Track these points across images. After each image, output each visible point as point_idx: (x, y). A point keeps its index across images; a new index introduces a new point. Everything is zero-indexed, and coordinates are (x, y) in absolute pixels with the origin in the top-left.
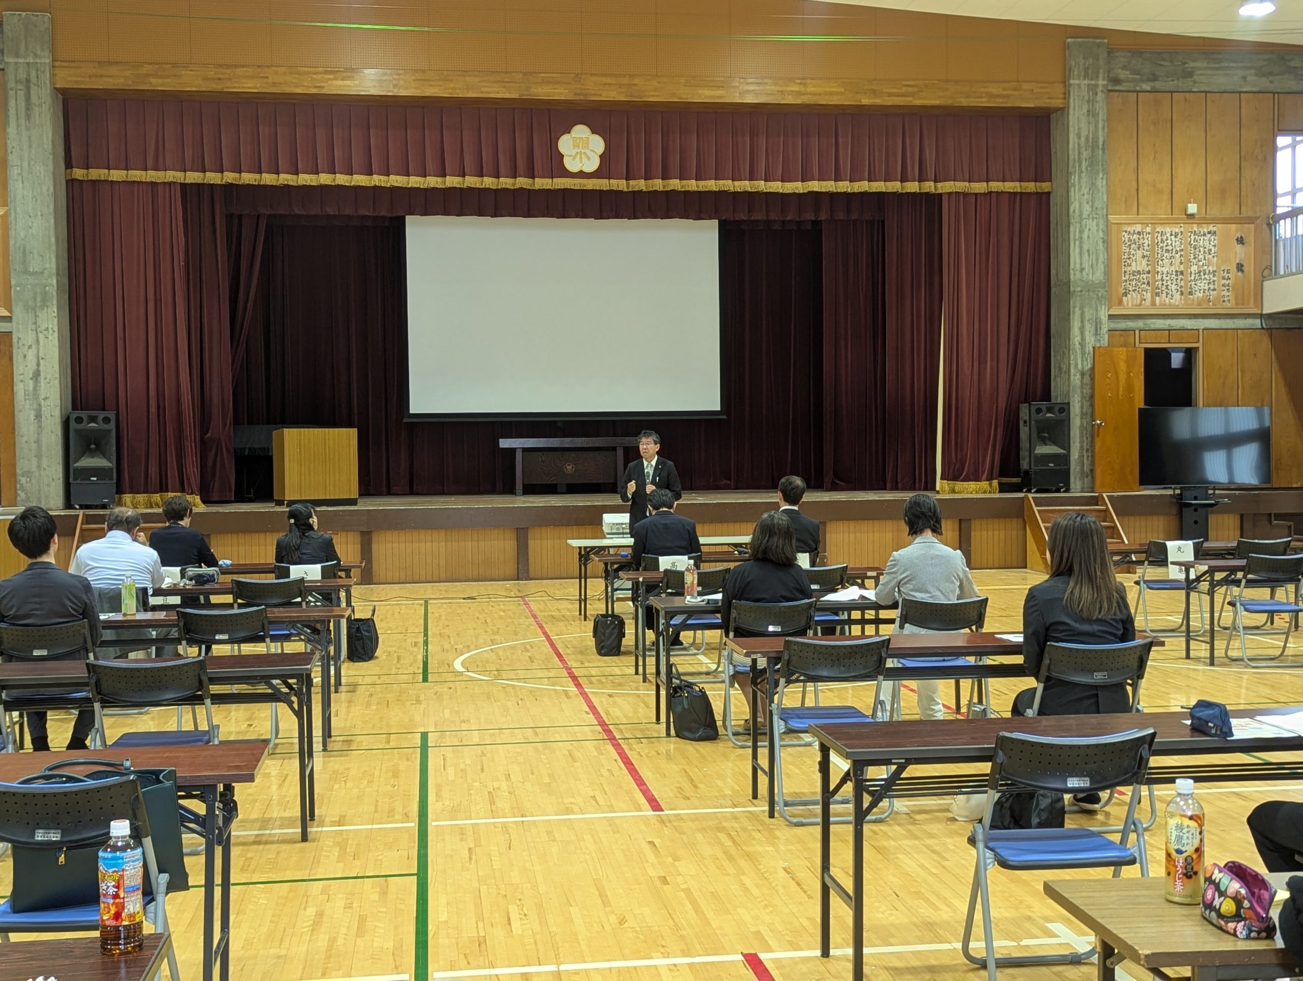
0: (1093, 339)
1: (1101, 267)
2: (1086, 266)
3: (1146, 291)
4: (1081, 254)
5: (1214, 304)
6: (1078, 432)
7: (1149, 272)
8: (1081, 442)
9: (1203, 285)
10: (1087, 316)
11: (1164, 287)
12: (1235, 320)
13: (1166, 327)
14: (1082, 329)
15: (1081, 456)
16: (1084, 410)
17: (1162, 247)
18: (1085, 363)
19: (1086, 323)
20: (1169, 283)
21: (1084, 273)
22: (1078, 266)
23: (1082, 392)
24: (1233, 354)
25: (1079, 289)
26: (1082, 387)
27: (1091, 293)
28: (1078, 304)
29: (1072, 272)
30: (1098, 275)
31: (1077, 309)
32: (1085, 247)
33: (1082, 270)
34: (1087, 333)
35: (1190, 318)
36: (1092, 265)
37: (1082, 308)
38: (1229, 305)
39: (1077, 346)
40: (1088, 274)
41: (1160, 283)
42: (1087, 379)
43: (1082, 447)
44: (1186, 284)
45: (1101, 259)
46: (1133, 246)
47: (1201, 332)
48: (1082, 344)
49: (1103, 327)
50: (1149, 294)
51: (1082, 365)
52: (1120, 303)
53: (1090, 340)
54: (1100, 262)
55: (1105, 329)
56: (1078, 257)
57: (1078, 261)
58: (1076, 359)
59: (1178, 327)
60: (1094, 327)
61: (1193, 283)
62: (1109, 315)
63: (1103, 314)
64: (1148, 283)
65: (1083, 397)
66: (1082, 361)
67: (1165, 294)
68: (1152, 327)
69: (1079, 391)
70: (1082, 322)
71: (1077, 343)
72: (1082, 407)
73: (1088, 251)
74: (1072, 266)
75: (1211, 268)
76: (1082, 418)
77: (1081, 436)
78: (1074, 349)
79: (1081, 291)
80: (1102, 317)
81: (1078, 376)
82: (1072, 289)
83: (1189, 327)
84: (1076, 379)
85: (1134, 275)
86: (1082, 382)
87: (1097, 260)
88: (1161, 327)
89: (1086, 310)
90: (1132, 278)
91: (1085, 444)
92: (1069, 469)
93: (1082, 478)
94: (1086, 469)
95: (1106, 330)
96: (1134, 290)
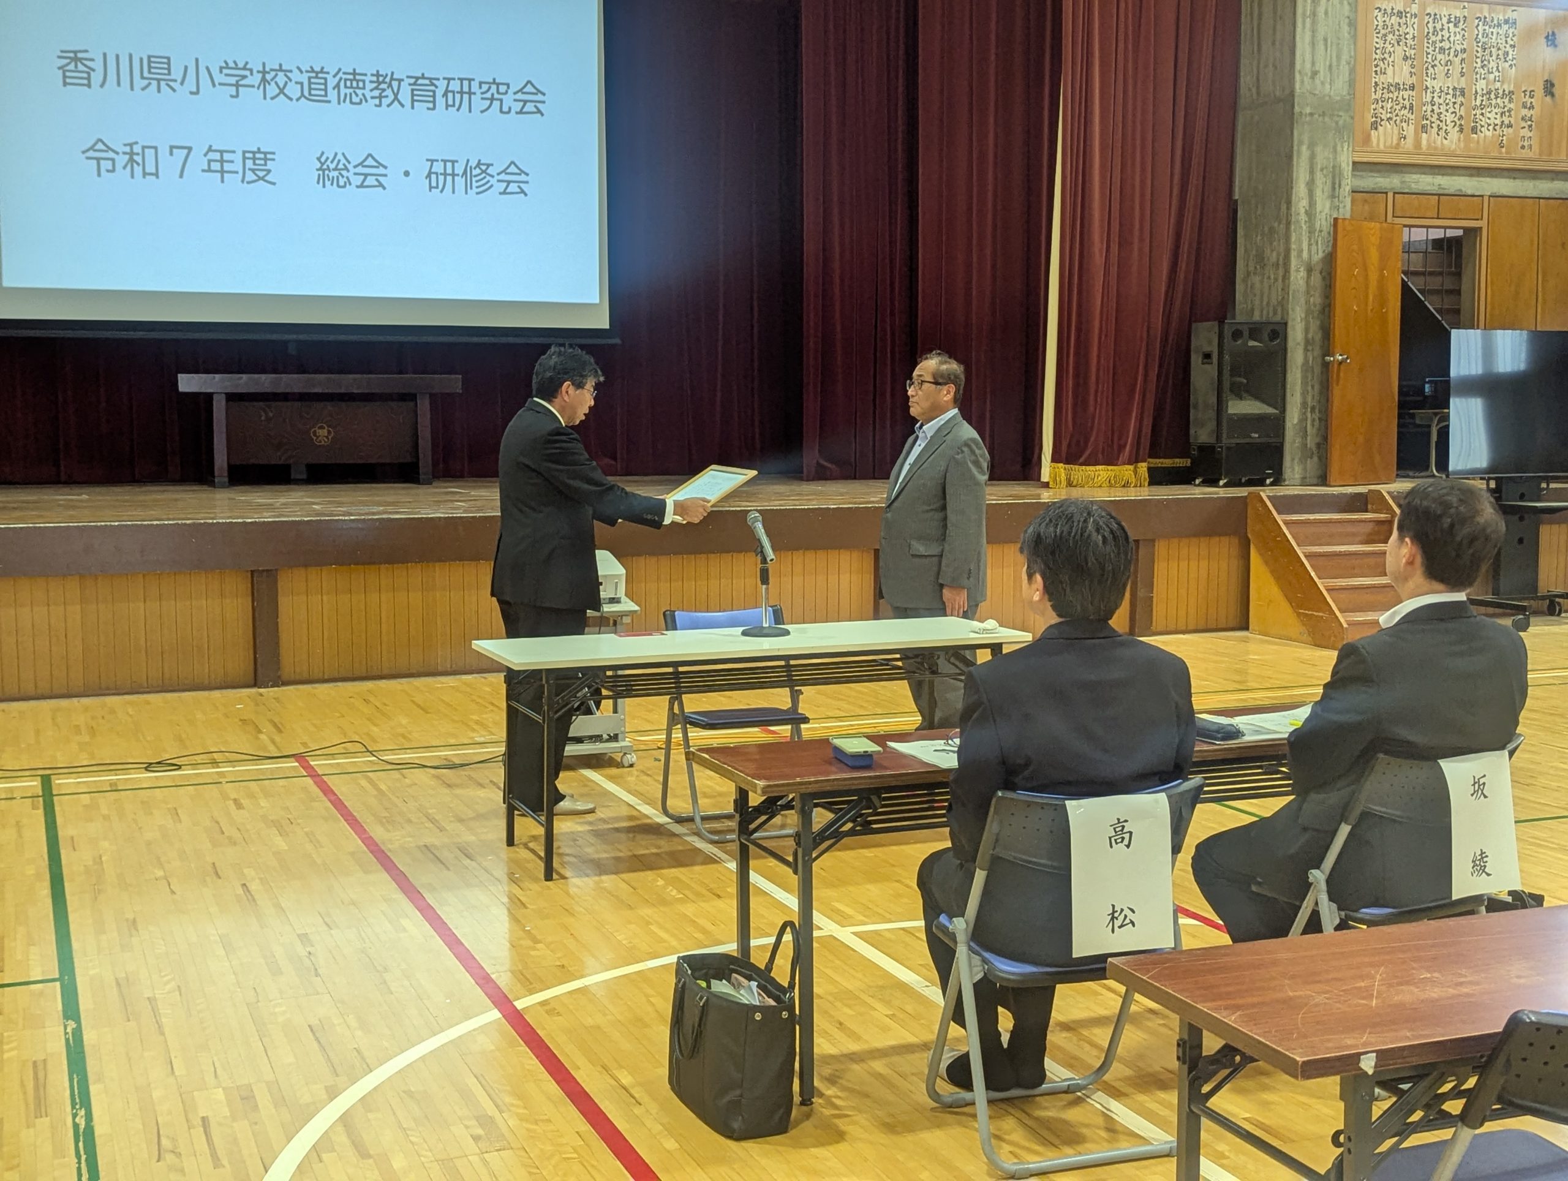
0: (1328, 204)
1: (1345, 70)
2: (1321, 66)
3: (1407, 121)
4: (1313, 44)
5: (1507, 153)
6: (1299, 375)
7: (1412, 88)
8: (1304, 394)
9: (1493, 116)
10: (1320, 161)
11: (1436, 116)
12: (1538, 183)
13: (1434, 189)
14: (1311, 185)
15: (1303, 420)
16: (1310, 336)
17: (1434, 42)
18: (1314, 247)
19: (1319, 175)
20: (1443, 108)
21: (1317, 81)
22: (1308, 66)
23: (1307, 302)
24: (1532, 241)
25: (1308, 110)
26: (1308, 292)
27: (1327, 119)
28: (1306, 138)
29: (1298, 77)
30: (1338, 88)
31: (1304, 148)
32: (1322, 31)
33: (1315, 74)
34: (1318, 193)
35: (1471, 175)
36: (1330, 66)
37: (1312, 146)
38: (1531, 155)
39: (1303, 217)
40: (1323, 83)
41: (1430, 108)
42: (1317, 279)
43: (1304, 404)
44: (1468, 113)
45: (1345, 57)
46: (1390, 37)
47: (1486, 199)
48: (1310, 214)
49: (1343, 183)
50: (1412, 127)
51: (1310, 251)
52: (1367, 140)
53: (1323, 206)
54: (1343, 62)
55: (1346, 189)
56: (1308, 49)
57: (1308, 57)
58: (1300, 241)
59: (1452, 191)
60: (1329, 183)
61: (1479, 112)
62: (1354, 163)
63: (1345, 160)
64: (1411, 108)
65: (1308, 312)
66: (1310, 245)
67: (1435, 129)
68: (1414, 187)
69: (1303, 301)
70: (1312, 172)
71: (1302, 211)
72: (1307, 330)
73: (1325, 40)
74: (1298, 67)
75: (1506, 87)
76: (1306, 350)
77: (1304, 383)
78: (1298, 221)
79: (1311, 114)
80: (1344, 165)
81: (1303, 273)
82: (1297, 109)
83: (1469, 192)
84: (1298, 277)
85: (1390, 91)
86: (1307, 283)
87: (1339, 58)
88: (1428, 188)
89: (1319, 149)
90: (1386, 96)
91: (1309, 399)
92: (1282, 444)
93: (1303, 460)
94: (1311, 442)
95: (1348, 188)
96: (1389, 119)
